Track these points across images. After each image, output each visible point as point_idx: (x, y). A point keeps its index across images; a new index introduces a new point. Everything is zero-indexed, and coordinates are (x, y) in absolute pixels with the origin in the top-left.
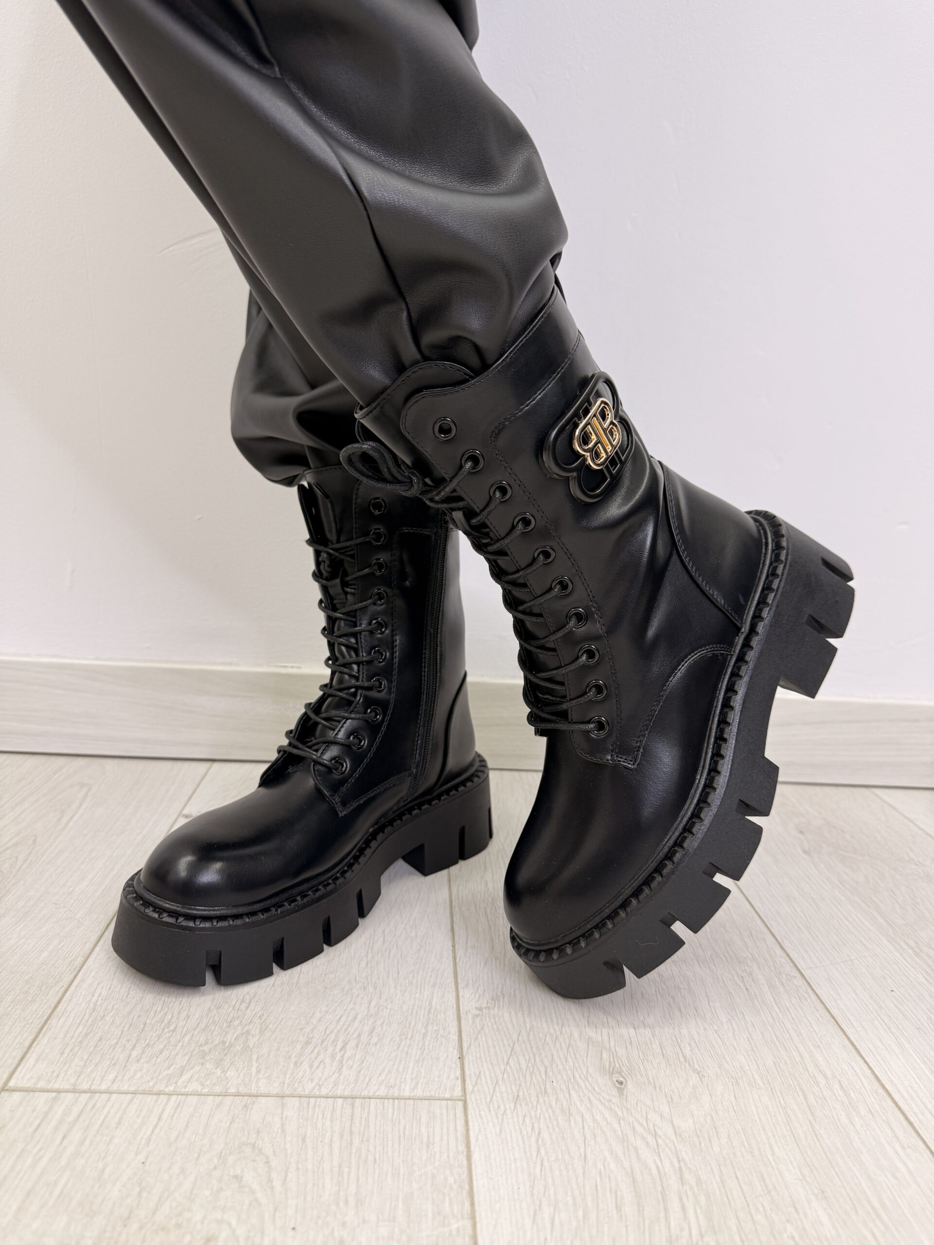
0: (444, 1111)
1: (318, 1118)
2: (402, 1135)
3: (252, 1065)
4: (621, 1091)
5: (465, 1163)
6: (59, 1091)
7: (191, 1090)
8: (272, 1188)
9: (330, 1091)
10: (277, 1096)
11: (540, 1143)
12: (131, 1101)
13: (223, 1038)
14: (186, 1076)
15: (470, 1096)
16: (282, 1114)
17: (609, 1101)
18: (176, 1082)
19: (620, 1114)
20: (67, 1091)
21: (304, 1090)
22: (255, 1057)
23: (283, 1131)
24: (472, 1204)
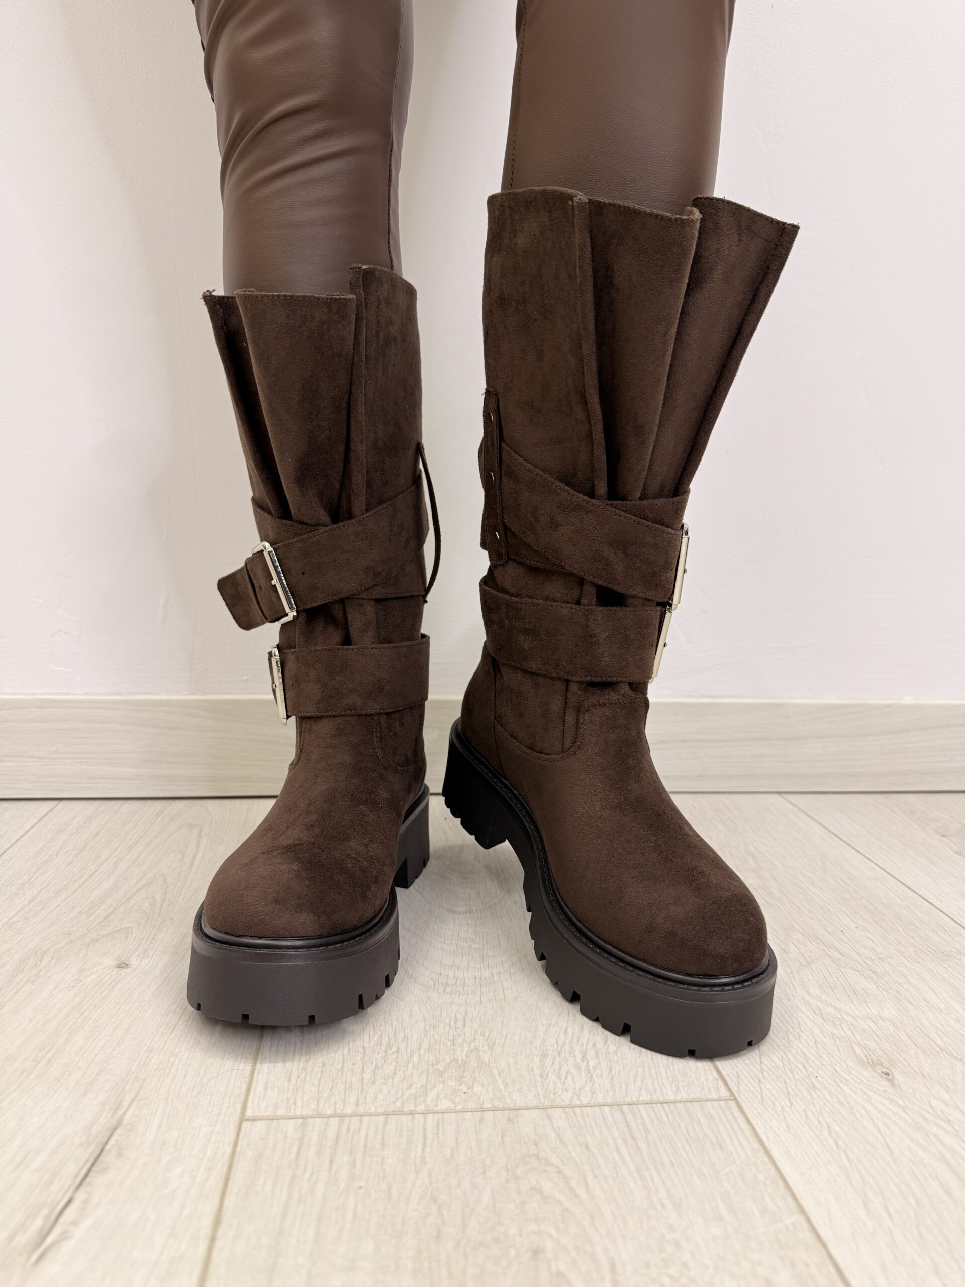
0: (720, 1111)
1: (591, 1127)
2: (688, 1137)
3: (497, 1081)
4: (891, 1081)
5: (766, 1159)
6: (304, 1118)
7: (443, 1108)
8: (577, 1196)
9: (591, 1100)
10: (537, 1108)
11: (834, 1136)
12: (386, 1122)
13: (454, 1056)
14: (432, 1095)
15: (739, 1095)
16: (552, 1124)
17: (885, 1091)
18: (424, 1101)
19: (902, 1104)
20: (312, 1117)
21: (563, 1101)
22: (496, 1073)
23: (562, 1141)
24: (795, 1199)
